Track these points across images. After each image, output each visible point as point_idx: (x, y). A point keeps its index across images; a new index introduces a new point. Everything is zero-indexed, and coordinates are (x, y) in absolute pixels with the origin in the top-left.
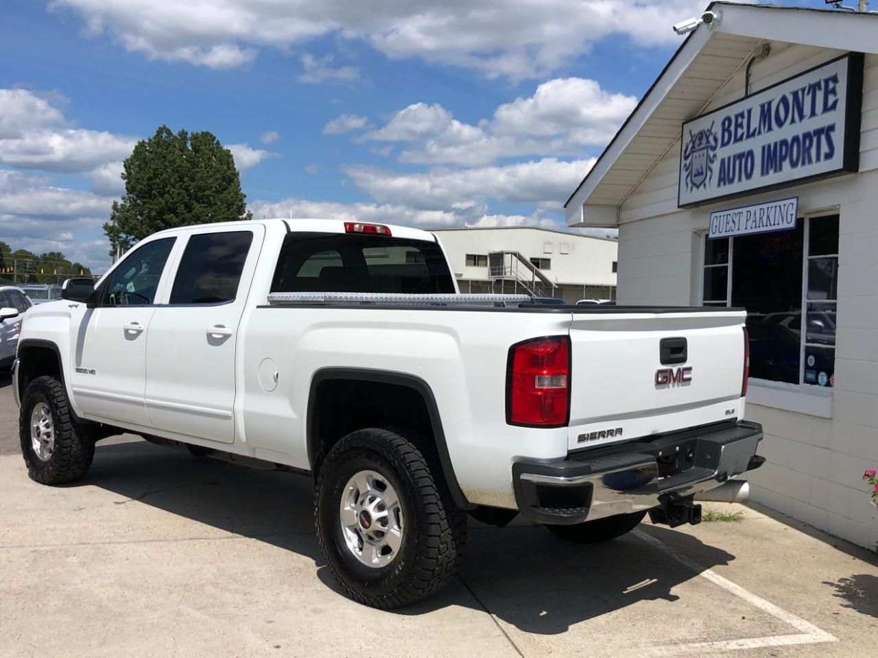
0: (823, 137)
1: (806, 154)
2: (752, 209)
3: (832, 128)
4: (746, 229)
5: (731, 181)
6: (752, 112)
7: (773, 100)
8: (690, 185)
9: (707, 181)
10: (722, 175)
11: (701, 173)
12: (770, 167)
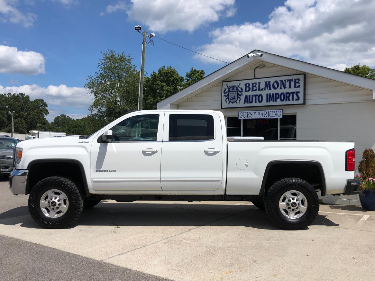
0: (295, 95)
1: (288, 98)
2: (261, 112)
3: (298, 92)
4: (258, 117)
5: (252, 102)
6: (261, 83)
7: (271, 81)
8: (228, 102)
9: (238, 101)
10: (246, 100)
11: (235, 99)
12: (271, 100)
